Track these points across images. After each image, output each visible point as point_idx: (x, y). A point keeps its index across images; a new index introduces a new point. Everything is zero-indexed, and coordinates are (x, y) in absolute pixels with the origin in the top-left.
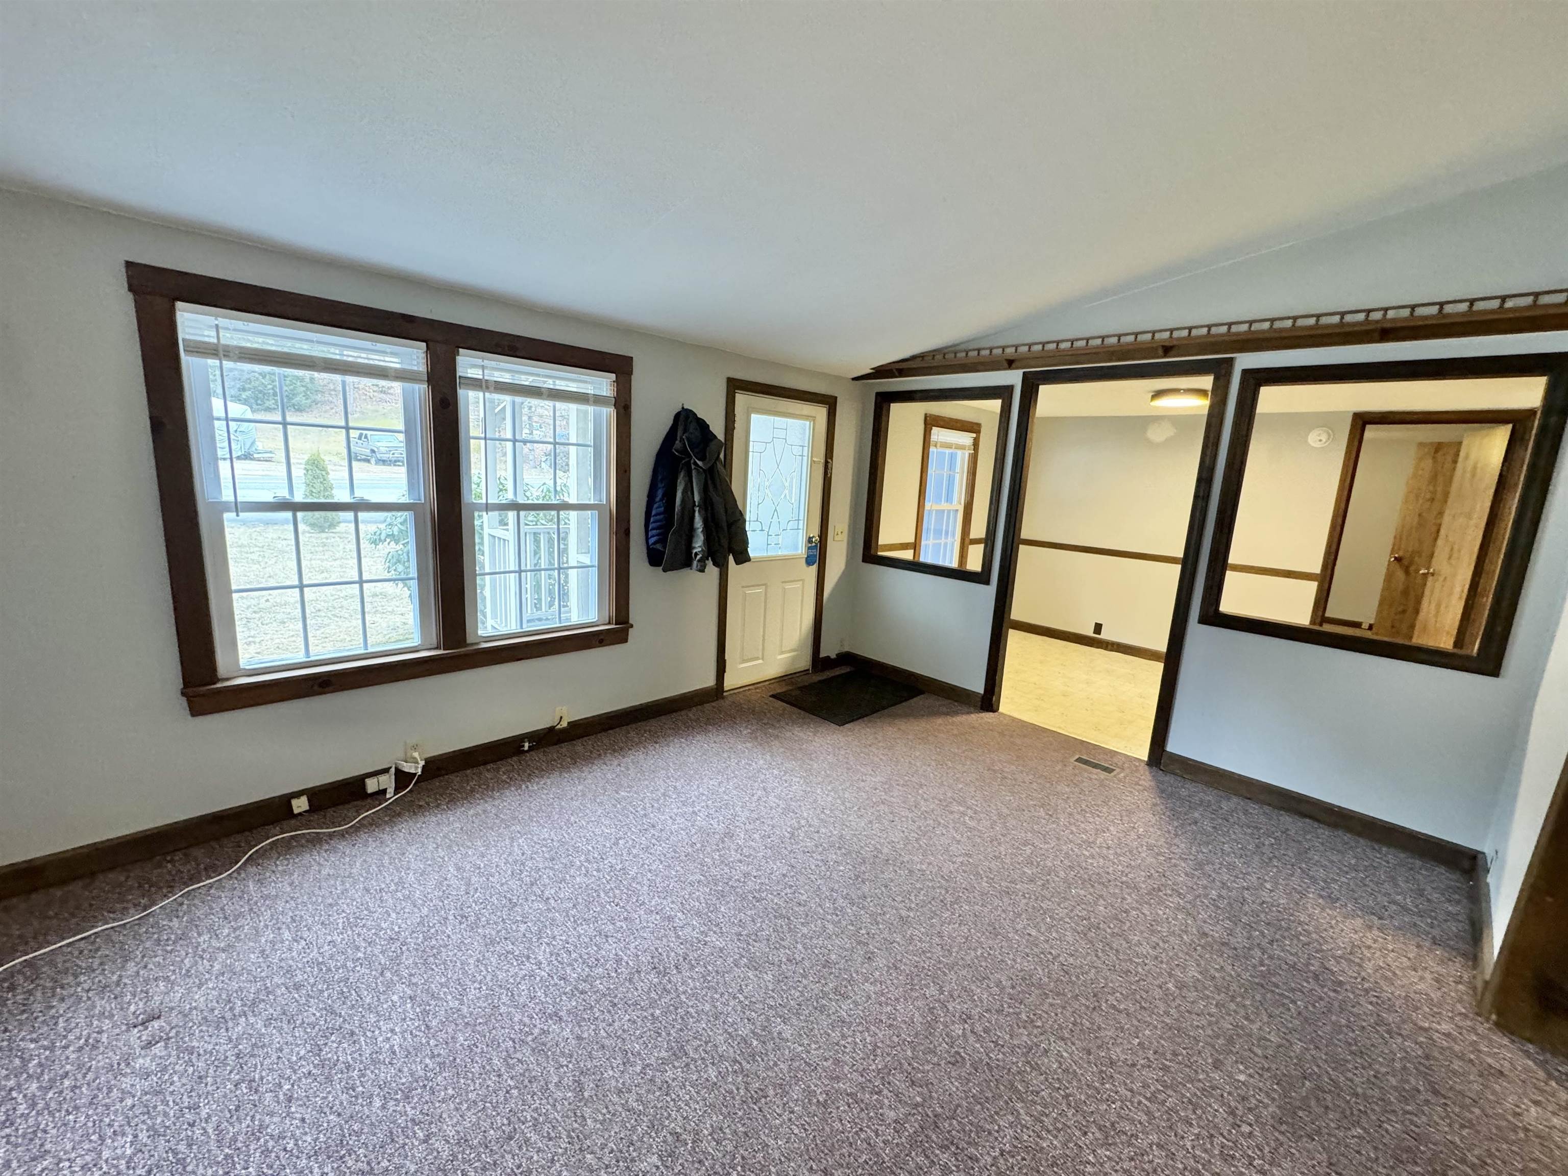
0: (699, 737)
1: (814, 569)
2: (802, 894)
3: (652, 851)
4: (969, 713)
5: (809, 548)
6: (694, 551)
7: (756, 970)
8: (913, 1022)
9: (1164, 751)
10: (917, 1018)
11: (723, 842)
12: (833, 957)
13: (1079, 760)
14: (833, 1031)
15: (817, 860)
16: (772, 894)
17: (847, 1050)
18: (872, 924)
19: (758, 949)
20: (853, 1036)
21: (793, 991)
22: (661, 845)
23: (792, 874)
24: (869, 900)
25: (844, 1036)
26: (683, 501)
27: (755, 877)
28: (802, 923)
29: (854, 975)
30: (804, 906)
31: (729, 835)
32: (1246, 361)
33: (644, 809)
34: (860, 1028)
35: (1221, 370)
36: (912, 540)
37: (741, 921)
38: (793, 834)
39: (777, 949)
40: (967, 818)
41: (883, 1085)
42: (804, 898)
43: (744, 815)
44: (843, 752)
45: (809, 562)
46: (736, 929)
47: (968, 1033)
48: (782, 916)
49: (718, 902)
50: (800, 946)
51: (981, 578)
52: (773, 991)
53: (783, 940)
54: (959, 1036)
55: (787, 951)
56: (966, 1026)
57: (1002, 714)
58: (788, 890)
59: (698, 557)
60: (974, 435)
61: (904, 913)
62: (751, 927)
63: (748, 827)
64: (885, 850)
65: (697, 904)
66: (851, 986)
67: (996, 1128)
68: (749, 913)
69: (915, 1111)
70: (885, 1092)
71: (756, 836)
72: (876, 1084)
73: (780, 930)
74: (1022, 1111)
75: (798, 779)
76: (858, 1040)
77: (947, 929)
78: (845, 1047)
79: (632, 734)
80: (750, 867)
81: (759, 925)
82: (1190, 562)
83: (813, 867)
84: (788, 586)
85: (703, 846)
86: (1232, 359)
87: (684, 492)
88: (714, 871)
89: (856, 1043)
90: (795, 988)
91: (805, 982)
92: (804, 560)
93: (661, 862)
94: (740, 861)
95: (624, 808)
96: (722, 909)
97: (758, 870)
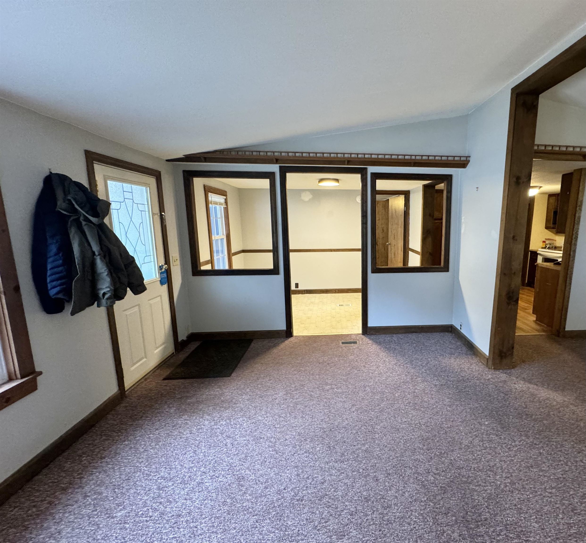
0: (138, 433)
1: (165, 286)
2: (318, 477)
3: (199, 532)
4: (283, 342)
5: (161, 273)
6: (102, 292)
7: (344, 536)
8: (419, 491)
9: (367, 327)
10: (418, 487)
11: (242, 486)
12: (365, 493)
13: (343, 343)
14: (404, 527)
15: (303, 454)
16: (304, 490)
17: (417, 528)
18: (360, 464)
19: (332, 525)
20: (412, 519)
21: (371, 527)
22: (201, 523)
23: (300, 471)
24: (346, 454)
25: (409, 524)
26: (82, 252)
27: (285, 489)
28: (335, 491)
29: (381, 493)
30: (325, 481)
31: (240, 479)
32: (372, 169)
33: (156, 510)
34: (409, 514)
35: (363, 172)
36: (209, 258)
37: (307, 519)
38: (275, 450)
39: (340, 515)
40: (336, 389)
41: (441, 527)
42: (320, 478)
43: (236, 461)
44: (248, 390)
45: (162, 283)
46: (310, 527)
47: (434, 476)
48: (322, 497)
49: (282, 521)
50: (347, 503)
51: (274, 271)
52: (364, 537)
53: (337, 508)
54: (434, 480)
55: (345, 511)
56: (431, 474)
57: (296, 336)
58: (310, 481)
59: (107, 296)
60: (225, 197)
61: (364, 448)
62: (316, 518)
63: (246, 465)
64: (325, 426)
65: (272, 535)
66: (386, 499)
67: (477, 501)
68: (305, 510)
69: (459, 524)
70: (445, 529)
71: (258, 467)
72: (439, 529)
73: (330, 504)
74: (474, 487)
75: (241, 419)
76: (415, 519)
77: (384, 441)
78: (415, 528)
79: (68, 465)
80: (275, 486)
81: (317, 512)
82: (365, 249)
83: (306, 459)
84: (151, 302)
85: (232, 499)
86: (366, 168)
87: (81, 245)
88: (258, 507)
89: (415, 521)
90: (370, 525)
91: (369, 517)
92: (159, 282)
93: (216, 533)
94: (266, 488)
95: (135, 523)
96: (290, 523)
97: (282, 484)
